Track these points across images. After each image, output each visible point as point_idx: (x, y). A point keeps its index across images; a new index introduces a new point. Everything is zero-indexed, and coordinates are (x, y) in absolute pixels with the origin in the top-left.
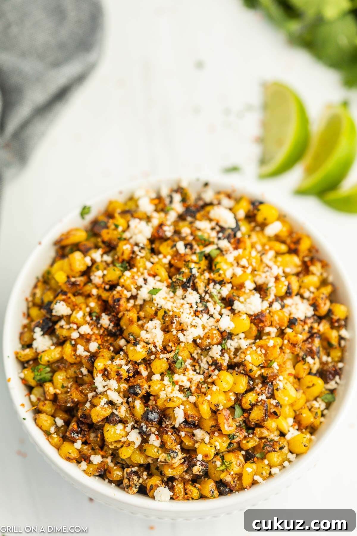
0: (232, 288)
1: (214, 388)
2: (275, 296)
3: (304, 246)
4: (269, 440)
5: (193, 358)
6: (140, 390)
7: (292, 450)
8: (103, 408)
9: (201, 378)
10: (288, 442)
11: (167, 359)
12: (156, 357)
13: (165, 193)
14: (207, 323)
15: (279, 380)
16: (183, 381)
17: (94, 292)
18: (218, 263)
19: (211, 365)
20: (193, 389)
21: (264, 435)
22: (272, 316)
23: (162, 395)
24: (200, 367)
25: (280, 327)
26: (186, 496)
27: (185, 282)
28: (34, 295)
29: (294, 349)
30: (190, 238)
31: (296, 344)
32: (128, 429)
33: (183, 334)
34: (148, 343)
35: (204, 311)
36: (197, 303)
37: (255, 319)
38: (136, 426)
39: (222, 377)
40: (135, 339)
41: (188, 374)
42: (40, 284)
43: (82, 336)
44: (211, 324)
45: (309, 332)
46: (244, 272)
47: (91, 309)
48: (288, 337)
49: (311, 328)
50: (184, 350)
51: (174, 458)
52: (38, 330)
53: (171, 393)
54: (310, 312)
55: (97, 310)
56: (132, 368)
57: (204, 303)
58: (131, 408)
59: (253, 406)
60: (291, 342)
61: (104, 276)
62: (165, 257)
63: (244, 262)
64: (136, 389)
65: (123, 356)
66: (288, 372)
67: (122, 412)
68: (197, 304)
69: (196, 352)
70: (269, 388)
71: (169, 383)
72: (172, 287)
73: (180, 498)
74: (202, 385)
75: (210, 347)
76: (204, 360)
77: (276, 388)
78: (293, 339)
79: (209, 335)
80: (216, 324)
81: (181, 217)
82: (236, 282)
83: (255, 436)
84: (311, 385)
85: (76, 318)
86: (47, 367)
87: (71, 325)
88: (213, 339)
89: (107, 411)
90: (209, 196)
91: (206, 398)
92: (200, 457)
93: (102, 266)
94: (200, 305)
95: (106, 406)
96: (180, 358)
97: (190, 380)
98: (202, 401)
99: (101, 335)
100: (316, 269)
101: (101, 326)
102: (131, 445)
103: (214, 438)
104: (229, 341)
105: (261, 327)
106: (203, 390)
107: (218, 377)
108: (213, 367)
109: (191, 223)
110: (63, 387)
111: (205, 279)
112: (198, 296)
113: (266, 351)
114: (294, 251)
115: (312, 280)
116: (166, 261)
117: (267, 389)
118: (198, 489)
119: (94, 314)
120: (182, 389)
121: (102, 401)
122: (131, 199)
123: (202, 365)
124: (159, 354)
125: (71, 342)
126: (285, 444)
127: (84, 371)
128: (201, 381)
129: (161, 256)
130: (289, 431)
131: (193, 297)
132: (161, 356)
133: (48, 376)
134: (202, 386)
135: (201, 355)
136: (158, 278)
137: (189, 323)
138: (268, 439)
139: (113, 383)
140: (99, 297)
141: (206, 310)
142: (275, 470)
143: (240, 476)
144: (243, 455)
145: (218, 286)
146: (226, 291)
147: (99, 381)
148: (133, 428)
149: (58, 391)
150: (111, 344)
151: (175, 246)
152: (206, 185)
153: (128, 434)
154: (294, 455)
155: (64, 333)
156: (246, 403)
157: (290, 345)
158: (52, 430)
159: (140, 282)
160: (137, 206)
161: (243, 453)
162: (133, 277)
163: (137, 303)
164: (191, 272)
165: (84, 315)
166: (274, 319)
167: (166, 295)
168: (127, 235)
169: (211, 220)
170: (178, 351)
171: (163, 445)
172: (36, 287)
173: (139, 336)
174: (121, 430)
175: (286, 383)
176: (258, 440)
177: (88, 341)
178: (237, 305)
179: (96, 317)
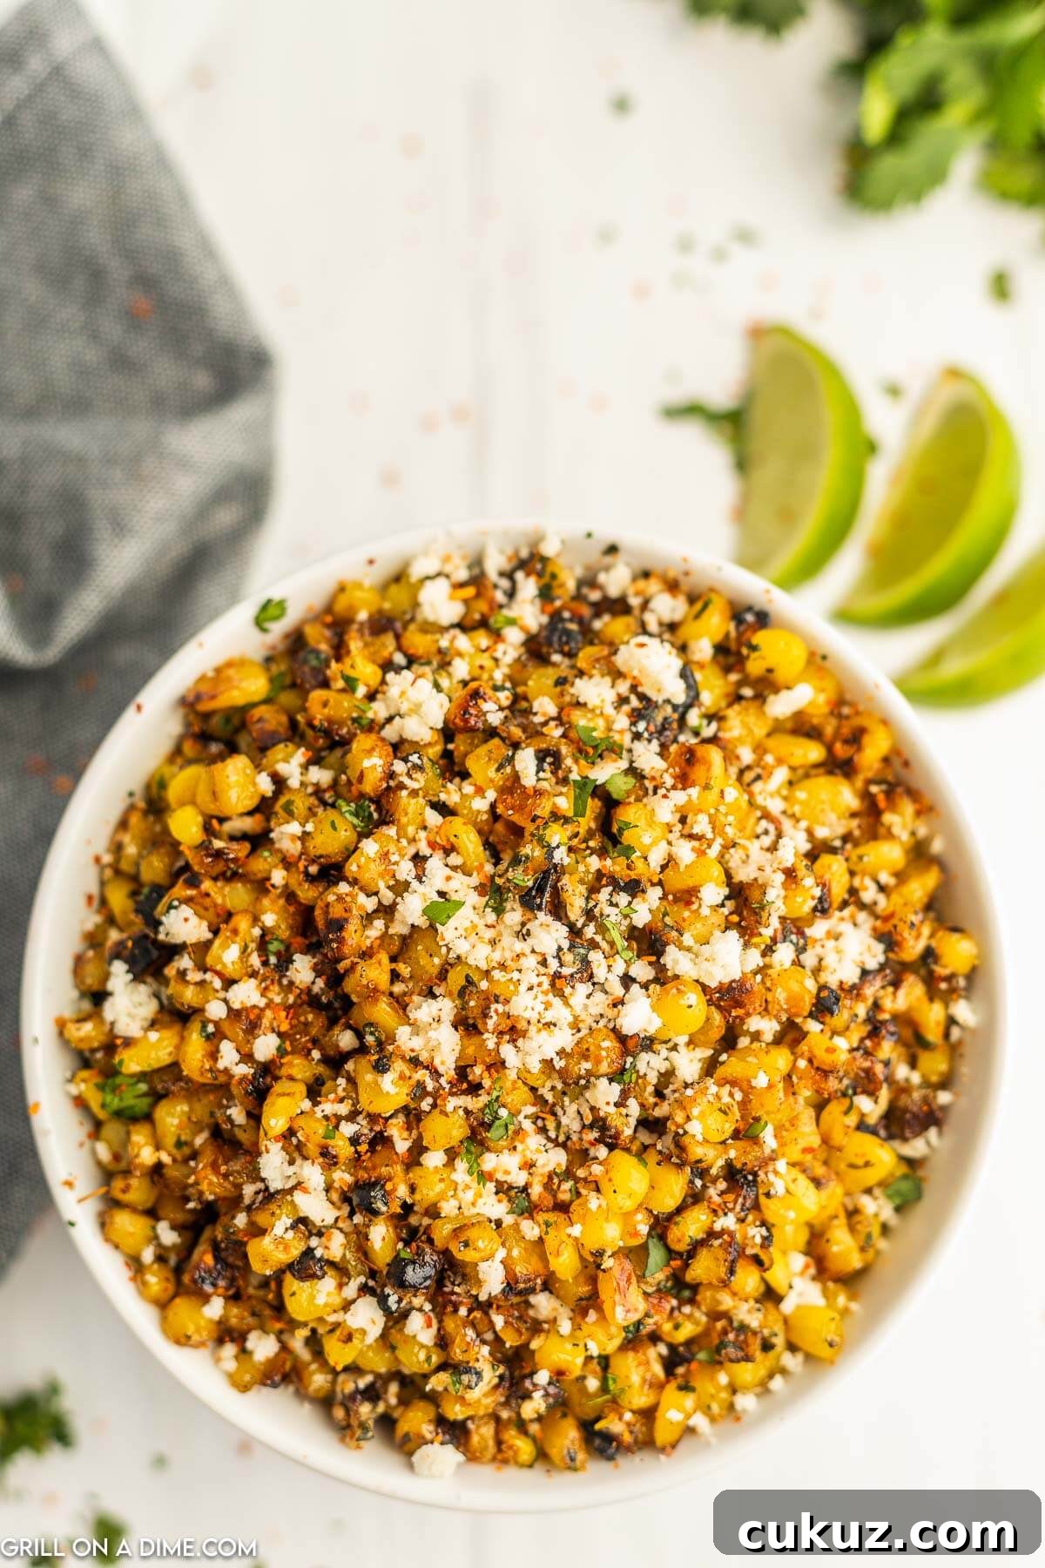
0: (664, 898)
1: (594, 1202)
2: (783, 919)
3: (872, 754)
4: (735, 1324)
5: (540, 1100)
6: (386, 1204)
7: (796, 1340)
8: (280, 1243)
9: (558, 1158)
10: (786, 1321)
11: (467, 1112)
12: (434, 1106)
13: (494, 564)
14: (586, 1007)
15: (776, 1173)
16: (507, 1173)
17: (278, 877)
18: (627, 825)
19: (591, 1127)
20: (536, 1190)
21: (723, 1308)
22: (769, 990)
23: (448, 1208)
24: (559, 1125)
25: (788, 1019)
26: (499, 1457)
27: (531, 889)
28: (118, 848)
29: (823, 1086)
30: (556, 732)
31: (831, 1072)
32: (351, 1290)
33: (516, 1047)
34: (415, 1062)
35: (578, 976)
36: (560, 949)
37: (720, 999)
38: (371, 1283)
39: (617, 1177)
40: (380, 1044)
41: (524, 1150)
42: (135, 820)
43: (234, 1014)
44: (595, 1011)
45: (870, 1020)
46: (701, 853)
47: (265, 932)
48: (810, 1051)
49: (876, 1006)
50: (514, 1089)
51: (471, 1388)
52: (119, 968)
53: (473, 1204)
54: (875, 956)
55: (284, 932)
56: (366, 1131)
57: (582, 951)
58: (360, 1241)
59: (696, 1246)
60: (816, 1064)
61: (305, 836)
62: (480, 791)
63: (701, 825)
64: (372, 1200)
65: (344, 1090)
66: (803, 1143)
67: (336, 1247)
68: (561, 953)
69: (548, 1085)
70: (745, 1198)
71: (468, 1179)
72: (494, 893)
73: (484, 1460)
74: (560, 1182)
75: (588, 1081)
76: (572, 1109)
77: (766, 1191)
78: (823, 1058)
79: (588, 1050)
80: (611, 1013)
81: (536, 650)
82: (676, 881)
83: (699, 1307)
84: (860, 1162)
85: (220, 959)
86: (139, 1081)
87: (208, 976)
88: (598, 1062)
89: (293, 1250)
90: (616, 581)
91: (569, 1230)
92: (542, 1377)
93: (300, 805)
94: (568, 957)
95: (290, 1234)
96: (503, 1113)
97: (529, 1166)
98: (556, 1243)
99: (288, 1008)
100: (900, 820)
101: (291, 983)
102: (357, 1336)
103: (584, 1327)
104: (644, 1057)
105: (736, 1017)
106: (564, 1196)
107: (607, 1172)
108: (595, 1134)
109: (561, 682)
110: (179, 1144)
111: (588, 872)
112: (564, 930)
113: (746, 1094)
114: (839, 766)
115: (887, 855)
116: (481, 805)
117: (740, 1200)
118: (534, 1440)
119: (274, 947)
120: (503, 1189)
121: (277, 1223)
122: (399, 578)
123: (564, 1120)
124: (444, 1100)
125: (204, 1027)
126: (779, 1328)
127: (237, 1114)
128: (558, 1171)
129: (468, 788)
130: (791, 1287)
131: (550, 935)
132: (452, 1103)
133: (142, 1105)
134: (559, 1186)
135: (564, 1093)
136: (454, 859)
137: (534, 1017)
138: (730, 1321)
139: (313, 1174)
140: (290, 896)
141: (586, 972)
142: (745, 1402)
143: (648, 1415)
144: (660, 1356)
145: (623, 898)
146: (643, 912)
147: (274, 1165)
148: (364, 1290)
149: (166, 1159)
150: (315, 1042)
151: (511, 760)
152: (612, 549)
153: (347, 1306)
154: (800, 1357)
155: (189, 995)
156: (679, 1241)
157: (813, 1072)
158: (148, 1255)
159: (406, 870)
160: (416, 605)
161: (663, 1349)
162: (385, 856)
163: (391, 931)
164: (550, 855)
165: (244, 949)
166: (774, 997)
167: (476, 919)
168: (378, 710)
169: (617, 674)
170: (498, 1094)
171: (443, 1342)
172: (123, 824)
173: (392, 1039)
174: (329, 1294)
175: (794, 1180)
176: (704, 1319)
177: (253, 1028)
178: (674, 958)
179: (278, 954)
